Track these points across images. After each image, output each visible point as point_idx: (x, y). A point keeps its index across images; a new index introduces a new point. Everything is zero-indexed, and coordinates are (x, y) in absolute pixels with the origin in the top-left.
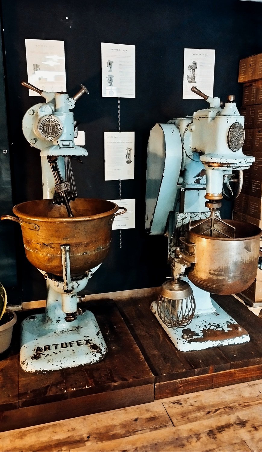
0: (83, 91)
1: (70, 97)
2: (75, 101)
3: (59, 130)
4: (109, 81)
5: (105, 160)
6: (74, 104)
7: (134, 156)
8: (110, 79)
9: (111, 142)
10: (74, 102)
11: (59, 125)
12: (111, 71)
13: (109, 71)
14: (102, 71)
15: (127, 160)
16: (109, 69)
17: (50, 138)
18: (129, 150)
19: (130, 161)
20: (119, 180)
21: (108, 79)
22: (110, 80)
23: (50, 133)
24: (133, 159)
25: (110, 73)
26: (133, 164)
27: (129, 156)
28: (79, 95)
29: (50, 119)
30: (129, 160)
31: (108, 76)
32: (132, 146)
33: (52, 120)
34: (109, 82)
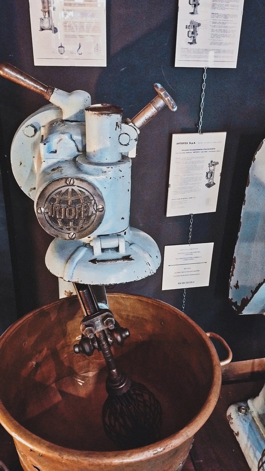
0: (160, 103)
1: (125, 122)
2: (139, 132)
3: (94, 212)
4: (190, 33)
5: (170, 182)
6: (136, 140)
7: (219, 174)
8: (192, 30)
9: (184, 152)
10: (134, 134)
11: (93, 202)
12: (197, 13)
13: (192, 13)
14: (179, 13)
15: (207, 182)
16: (191, 9)
17: (69, 234)
18: (213, 165)
19: (212, 183)
20: (190, 215)
21: (188, 30)
22: (193, 33)
23: (70, 220)
24: (217, 179)
25: (195, 18)
26: (216, 189)
27: (211, 175)
28: (150, 112)
29: (70, 188)
30: (210, 181)
31: (188, 24)
32: (220, 158)
33: (76, 188)
34: (190, 36)
